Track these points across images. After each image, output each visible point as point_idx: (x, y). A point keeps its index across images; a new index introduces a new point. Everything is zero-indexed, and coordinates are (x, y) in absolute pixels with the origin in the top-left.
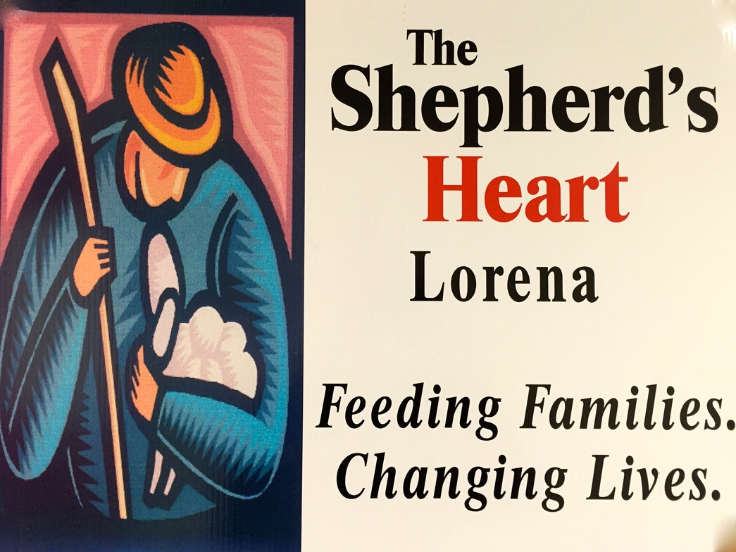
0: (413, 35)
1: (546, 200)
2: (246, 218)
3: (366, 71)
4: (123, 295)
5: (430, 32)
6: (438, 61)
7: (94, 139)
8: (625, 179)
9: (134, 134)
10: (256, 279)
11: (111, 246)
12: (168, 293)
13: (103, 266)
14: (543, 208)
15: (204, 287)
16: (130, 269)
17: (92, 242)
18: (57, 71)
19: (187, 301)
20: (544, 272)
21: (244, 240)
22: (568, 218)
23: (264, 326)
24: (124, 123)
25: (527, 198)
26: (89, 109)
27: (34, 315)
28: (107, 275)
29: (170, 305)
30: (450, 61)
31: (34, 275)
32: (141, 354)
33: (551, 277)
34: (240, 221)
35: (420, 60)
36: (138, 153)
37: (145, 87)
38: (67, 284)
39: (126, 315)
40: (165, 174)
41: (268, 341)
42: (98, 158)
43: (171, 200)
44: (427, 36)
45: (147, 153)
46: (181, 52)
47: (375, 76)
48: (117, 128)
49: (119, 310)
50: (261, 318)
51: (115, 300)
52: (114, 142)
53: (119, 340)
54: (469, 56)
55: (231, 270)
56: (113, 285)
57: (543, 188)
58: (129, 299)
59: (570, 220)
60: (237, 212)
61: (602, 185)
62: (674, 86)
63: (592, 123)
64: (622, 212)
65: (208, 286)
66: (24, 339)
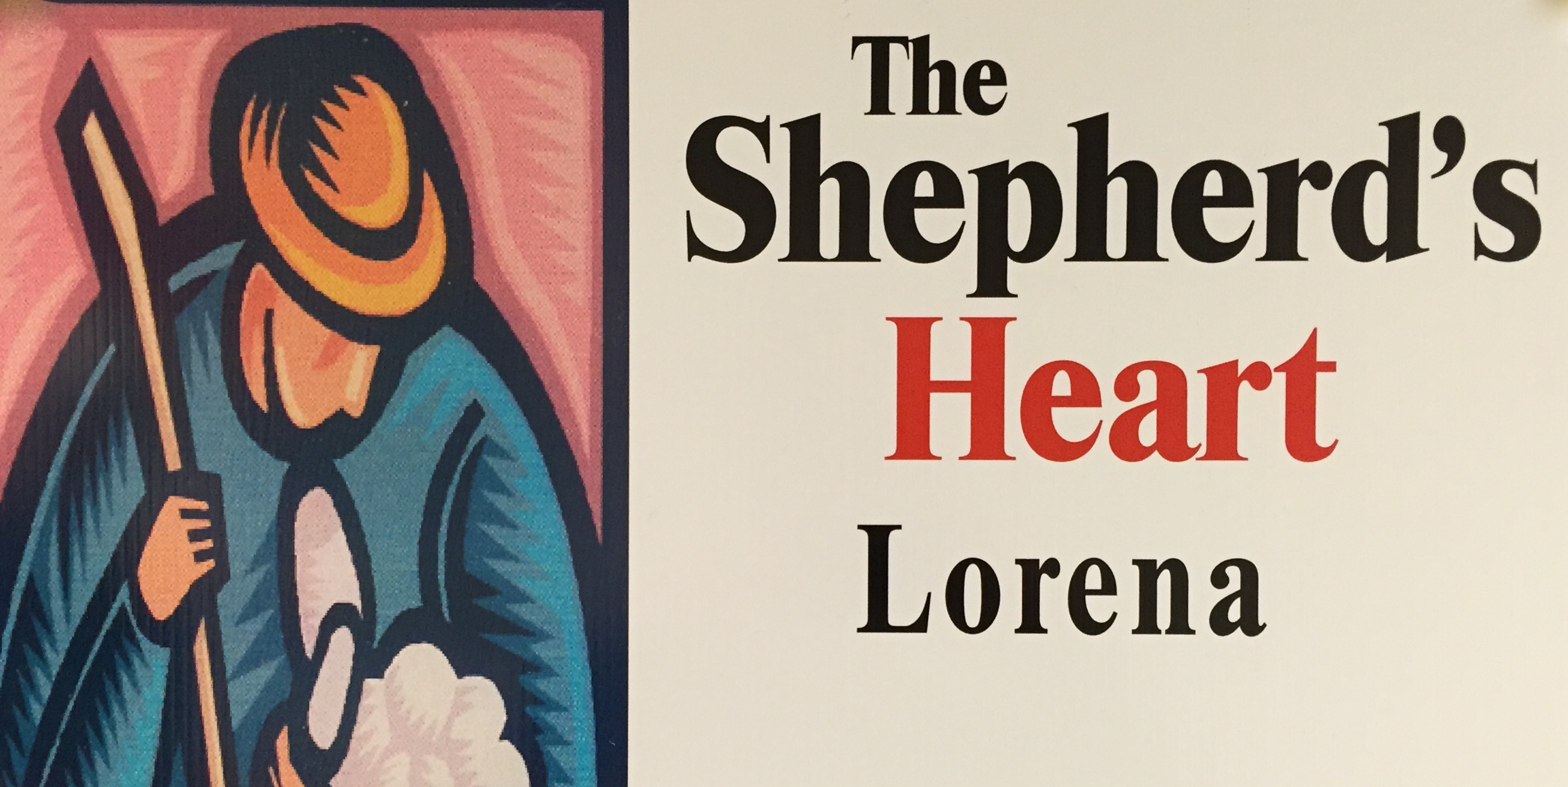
0: (866, 49)
1: (1154, 414)
2: (503, 454)
3: (761, 131)
4: (243, 618)
5: (903, 41)
6: (920, 106)
7: (176, 282)
8: (1330, 367)
9: (259, 270)
10: (524, 584)
11: (216, 514)
12: (338, 615)
13: (200, 556)
14: (1148, 431)
15: (416, 603)
16: (257, 562)
17: (174, 504)
18: (93, 133)
19: (380, 630)
20: (1148, 570)
21: (500, 502)
22: (1202, 452)
23: (543, 685)
24: (237, 246)
25: (1113, 407)
26: (164, 216)
27: (56, 659)
28: (209, 574)
29: (343, 640)
30: (947, 107)
31: (55, 575)
32: (282, 743)
33: (1164, 581)
34: (491, 461)
35: (880, 104)
36: (269, 314)
37: (283, 165)
38: (123, 595)
39: (251, 662)
40: (327, 359)
41: (551, 718)
42: (183, 323)
43: (341, 415)
44: (896, 51)
45: (287, 311)
46: (360, 90)
47: (781, 140)
48: (223, 257)
49: (234, 652)
50: (537, 667)
51: (226, 629)
52: (217, 288)
53: (237, 715)
54: (989, 94)
55: (471, 567)
56: (221, 597)
57: (1148, 385)
58: (255, 626)
59: (1205, 458)
60: (484, 440)
61: (1279, 380)
62: (1443, 157)
63: (1258, 243)
64: (1322, 440)
65: (424, 598)
66: (37, 711)
